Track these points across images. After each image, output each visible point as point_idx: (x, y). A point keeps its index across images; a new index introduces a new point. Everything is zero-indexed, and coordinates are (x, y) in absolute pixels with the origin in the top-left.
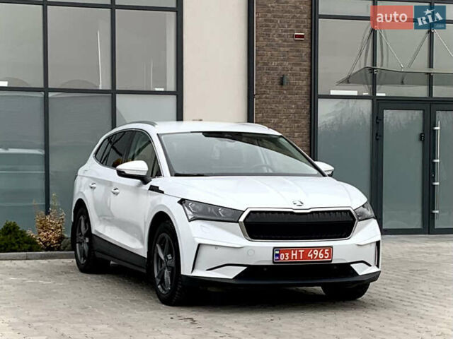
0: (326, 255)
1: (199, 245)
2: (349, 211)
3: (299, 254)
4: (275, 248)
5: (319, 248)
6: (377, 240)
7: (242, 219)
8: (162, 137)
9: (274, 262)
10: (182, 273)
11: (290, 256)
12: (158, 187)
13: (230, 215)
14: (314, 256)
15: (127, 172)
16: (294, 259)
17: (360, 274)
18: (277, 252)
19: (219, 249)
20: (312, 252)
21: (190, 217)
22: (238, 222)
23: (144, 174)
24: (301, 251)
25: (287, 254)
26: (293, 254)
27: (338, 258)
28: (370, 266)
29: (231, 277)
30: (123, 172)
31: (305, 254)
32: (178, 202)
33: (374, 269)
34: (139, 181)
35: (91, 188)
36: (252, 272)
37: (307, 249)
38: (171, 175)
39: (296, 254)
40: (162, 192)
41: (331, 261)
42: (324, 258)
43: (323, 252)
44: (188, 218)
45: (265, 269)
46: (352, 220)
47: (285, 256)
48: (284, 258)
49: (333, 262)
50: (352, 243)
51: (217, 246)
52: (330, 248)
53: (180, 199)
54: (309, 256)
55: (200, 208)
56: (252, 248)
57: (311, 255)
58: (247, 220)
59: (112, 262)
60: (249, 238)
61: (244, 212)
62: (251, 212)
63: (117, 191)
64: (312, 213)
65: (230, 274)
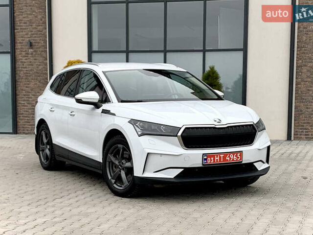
0: (239, 158)
1: (148, 154)
2: (252, 125)
3: (220, 157)
4: (203, 154)
5: (233, 153)
6: (268, 145)
7: (180, 134)
8: (107, 74)
9: (203, 165)
10: (135, 175)
11: (214, 159)
12: (109, 111)
13: (169, 131)
14: (230, 158)
15: (83, 100)
16: (217, 161)
17: (259, 170)
18: (206, 157)
19: (163, 156)
20: (229, 156)
21: (139, 133)
22: (176, 136)
23: (97, 101)
24: (222, 156)
25: (212, 158)
26: (216, 158)
27: (246, 159)
28: (264, 163)
29: (173, 177)
30: (81, 100)
31: (224, 158)
32: (128, 122)
33: (266, 165)
34: (92, 106)
35: (51, 111)
36: (188, 172)
37: (226, 154)
38: (119, 102)
39: (218, 158)
40: (114, 115)
41: (242, 162)
42: (237, 160)
43: (236, 156)
44: (138, 134)
45: (197, 170)
46: (254, 131)
47: (211, 159)
48: (210, 161)
49: (243, 162)
50: (254, 148)
51: (161, 154)
52: (241, 152)
53: (129, 120)
54: (227, 159)
55: (146, 126)
56: (188, 156)
57: (229, 158)
58: (183, 135)
59: (67, 163)
60: (185, 148)
61: (181, 128)
62: (186, 128)
63: (73, 113)
64: (228, 127)
65: (171, 174)
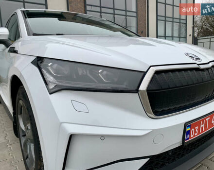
1: (71, 136)
3: (206, 123)
9: (183, 143)
11: (199, 128)
16: (202, 132)
18: (188, 129)
21: (51, 86)
22: (137, 91)
24: (208, 119)
25: (197, 128)
26: (201, 126)
32: (32, 63)
37: (212, 115)
39: (204, 125)
40: (17, 52)
44: (47, 86)
47: (195, 130)
48: (194, 134)
53: (34, 58)
54: (212, 122)
56: (161, 132)
61: (145, 73)
